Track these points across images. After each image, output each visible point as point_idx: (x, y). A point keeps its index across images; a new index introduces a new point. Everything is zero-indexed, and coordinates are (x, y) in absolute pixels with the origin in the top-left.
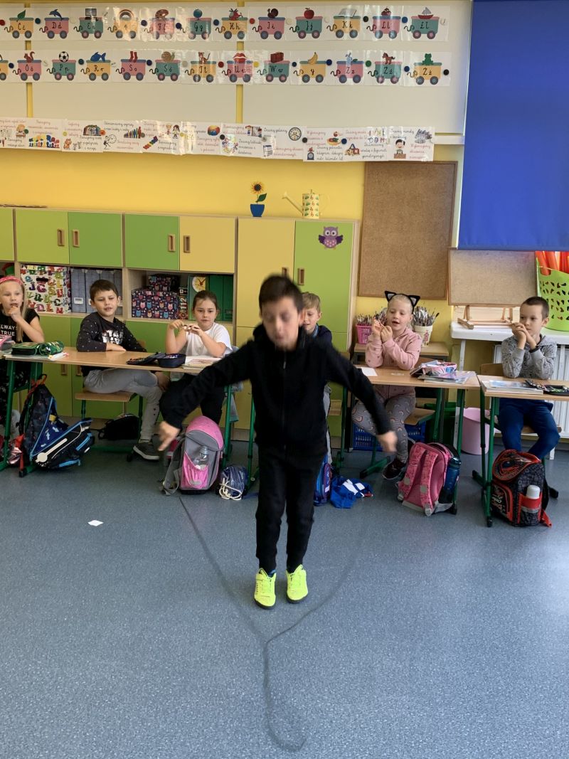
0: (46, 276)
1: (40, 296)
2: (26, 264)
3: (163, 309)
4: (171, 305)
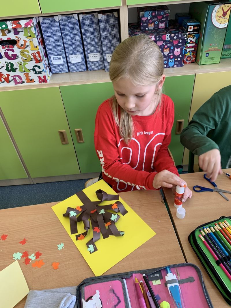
0: (12, 36)
1: (12, 65)
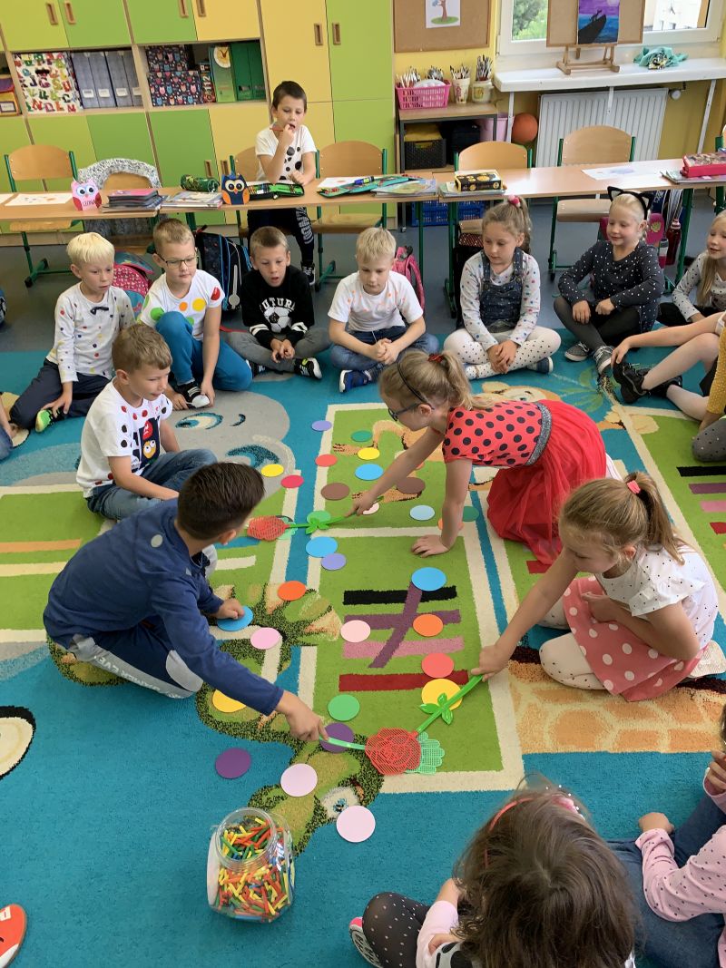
1: (45, 92)
2: (18, 54)
3: (186, 93)
4: (194, 87)
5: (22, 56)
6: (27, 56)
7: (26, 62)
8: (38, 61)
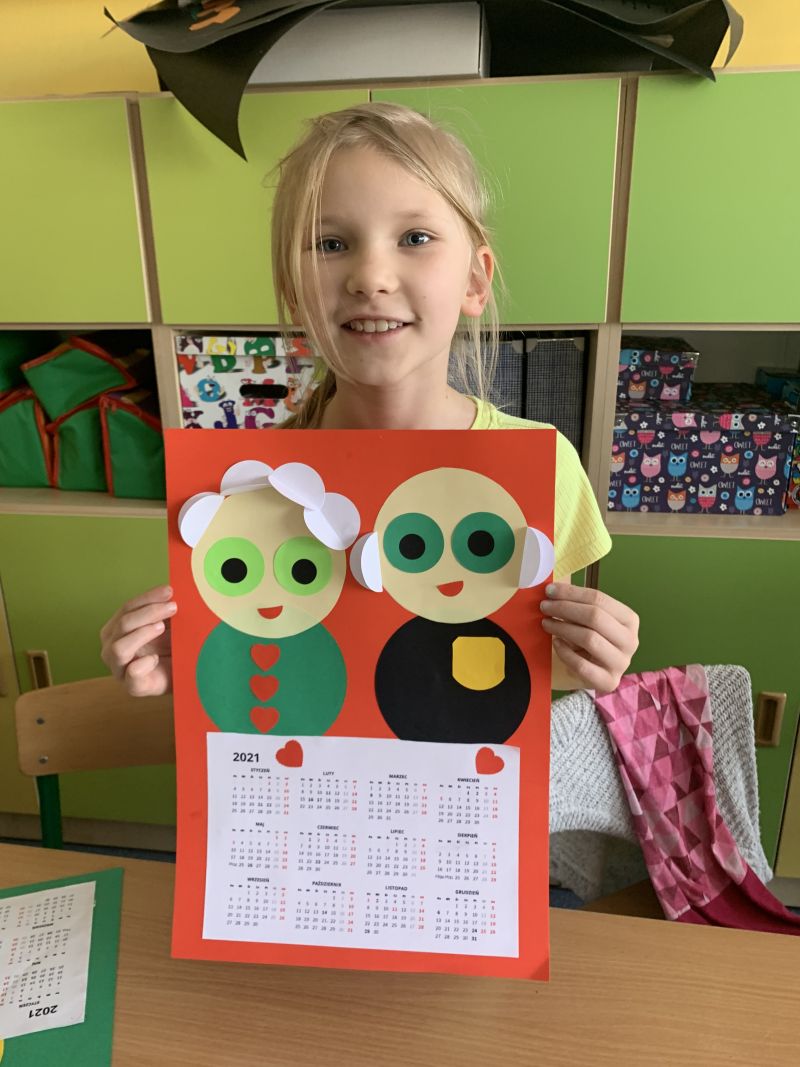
0: (279, 376)
2: (197, 335)
3: (736, 479)
4: (771, 463)
5: (206, 340)
6: (222, 341)
7: (216, 359)
8: (258, 359)
